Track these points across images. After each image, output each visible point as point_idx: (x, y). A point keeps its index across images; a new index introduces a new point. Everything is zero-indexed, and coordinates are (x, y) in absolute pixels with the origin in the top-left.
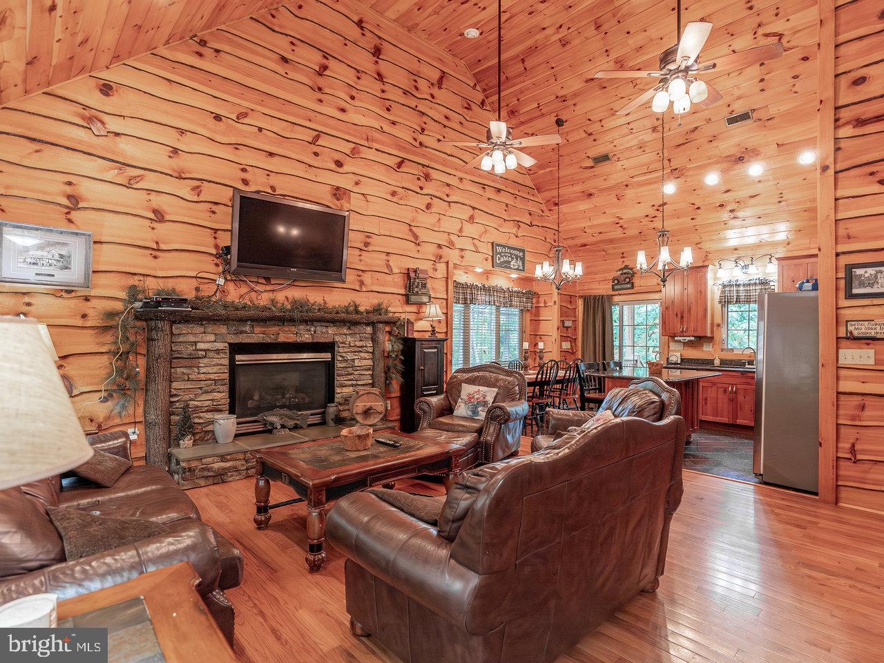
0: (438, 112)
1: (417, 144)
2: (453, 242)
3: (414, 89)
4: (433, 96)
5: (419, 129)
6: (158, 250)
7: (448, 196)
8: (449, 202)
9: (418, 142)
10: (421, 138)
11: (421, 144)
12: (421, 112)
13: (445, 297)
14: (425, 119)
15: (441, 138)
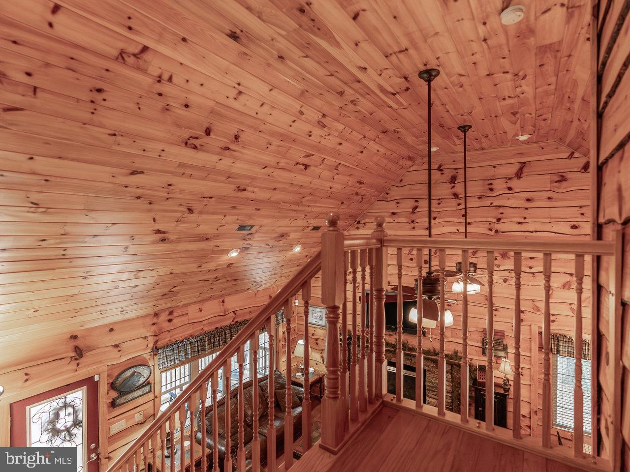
0: (518, 199)
1: (493, 233)
2: (537, 307)
3: (489, 191)
4: (510, 189)
5: (495, 220)
7: (531, 268)
8: (533, 273)
9: (494, 231)
10: (498, 226)
11: (497, 231)
12: (497, 206)
13: (528, 354)
14: (501, 210)
15: (522, 220)
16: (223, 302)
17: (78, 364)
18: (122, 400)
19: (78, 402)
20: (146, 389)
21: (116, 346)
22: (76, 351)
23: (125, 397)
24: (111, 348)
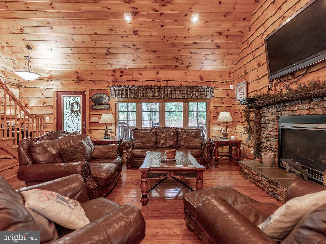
6: (259, 79)
16: (158, 73)
17: (79, 85)
18: (95, 107)
19: (79, 101)
20: (107, 107)
21: (94, 81)
22: (77, 79)
23: (96, 106)
24: (92, 82)
